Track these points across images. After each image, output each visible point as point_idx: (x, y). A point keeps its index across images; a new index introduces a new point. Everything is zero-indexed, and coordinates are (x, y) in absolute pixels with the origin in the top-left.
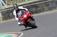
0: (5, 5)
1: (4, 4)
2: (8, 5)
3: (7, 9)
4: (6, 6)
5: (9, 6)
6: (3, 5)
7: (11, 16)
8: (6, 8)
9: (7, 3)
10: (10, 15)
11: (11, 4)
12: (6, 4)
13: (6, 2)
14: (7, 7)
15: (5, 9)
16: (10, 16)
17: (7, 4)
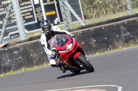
0: (78, 18)
1: (76, 15)
2: (86, 18)
3: (82, 28)
4: (82, 22)
5: (89, 22)
6: (74, 19)
7: (94, 46)
8: (80, 26)
9: (82, 14)
10: (91, 43)
11: (94, 17)
12: (81, 17)
13: (82, 11)
14: (84, 25)
15: (79, 29)
16: (91, 46)
17: (83, 17)
